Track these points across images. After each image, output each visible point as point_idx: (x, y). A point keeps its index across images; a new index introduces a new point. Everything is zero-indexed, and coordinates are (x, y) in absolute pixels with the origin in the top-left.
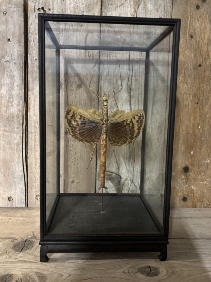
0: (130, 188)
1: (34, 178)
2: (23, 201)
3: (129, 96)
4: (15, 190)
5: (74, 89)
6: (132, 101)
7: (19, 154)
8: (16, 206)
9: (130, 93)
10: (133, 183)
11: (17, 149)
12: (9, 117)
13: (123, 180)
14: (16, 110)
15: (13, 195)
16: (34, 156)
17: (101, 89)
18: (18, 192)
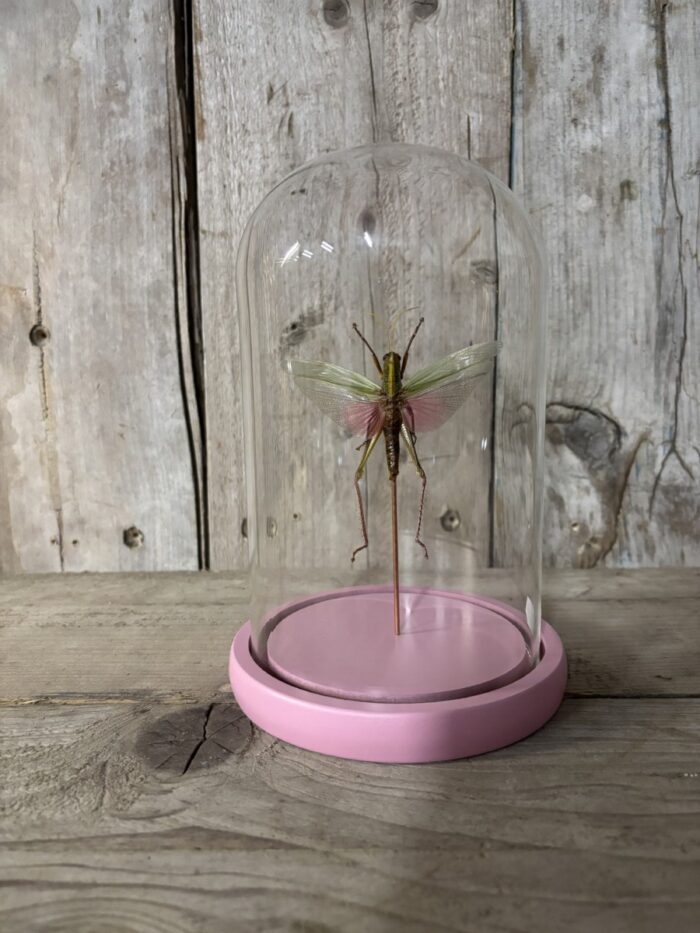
0: (663, 475)
1: (231, 442)
2: (185, 544)
3: (656, 38)
4: (153, 499)
5: (400, 21)
6: (669, 64)
7: (164, 335)
8: (159, 569)
9: (660, 28)
10: (673, 456)
11: (152, 314)
12: (116, 168)
13: (628, 443)
14: (144, 133)
15: (143, 519)
16: (228, 343)
17: (524, 14)
18: (167, 506)
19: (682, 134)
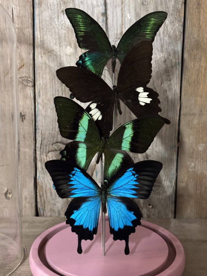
19: (113, 20)
